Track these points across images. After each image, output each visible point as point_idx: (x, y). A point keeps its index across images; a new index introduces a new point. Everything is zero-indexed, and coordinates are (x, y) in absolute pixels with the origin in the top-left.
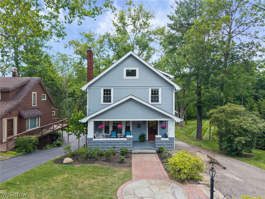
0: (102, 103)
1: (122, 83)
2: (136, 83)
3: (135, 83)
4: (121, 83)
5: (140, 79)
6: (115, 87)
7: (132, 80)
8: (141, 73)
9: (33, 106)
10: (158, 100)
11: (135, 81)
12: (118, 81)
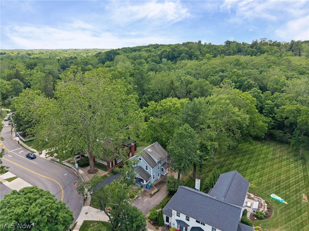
10: (148, 169)
11: (141, 162)
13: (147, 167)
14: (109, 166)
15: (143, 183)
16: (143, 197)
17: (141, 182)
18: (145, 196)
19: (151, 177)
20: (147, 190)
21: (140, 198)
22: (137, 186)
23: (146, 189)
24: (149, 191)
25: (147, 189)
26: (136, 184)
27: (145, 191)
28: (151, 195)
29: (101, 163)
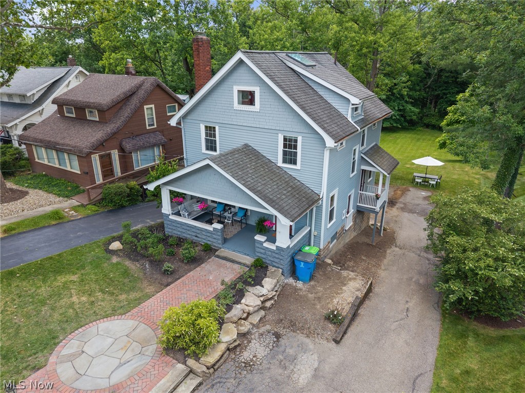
0: (204, 150)
1: (232, 117)
2: (256, 119)
3: (253, 119)
4: (229, 117)
5: (263, 111)
6: (221, 124)
7: (248, 113)
8: (263, 100)
9: (148, 128)
10: (296, 159)
11: (254, 117)
12: (226, 113)
13: (290, 144)
14: (88, 172)
15: (273, 240)
16: (278, 336)
17: (259, 238)
18: (293, 326)
19: (319, 208)
20: (296, 289)
21: (257, 349)
22: (229, 264)
23: (291, 281)
24: (312, 290)
25: (297, 278)
26: (225, 252)
27: (283, 293)
28: (333, 318)
29: (57, 166)
